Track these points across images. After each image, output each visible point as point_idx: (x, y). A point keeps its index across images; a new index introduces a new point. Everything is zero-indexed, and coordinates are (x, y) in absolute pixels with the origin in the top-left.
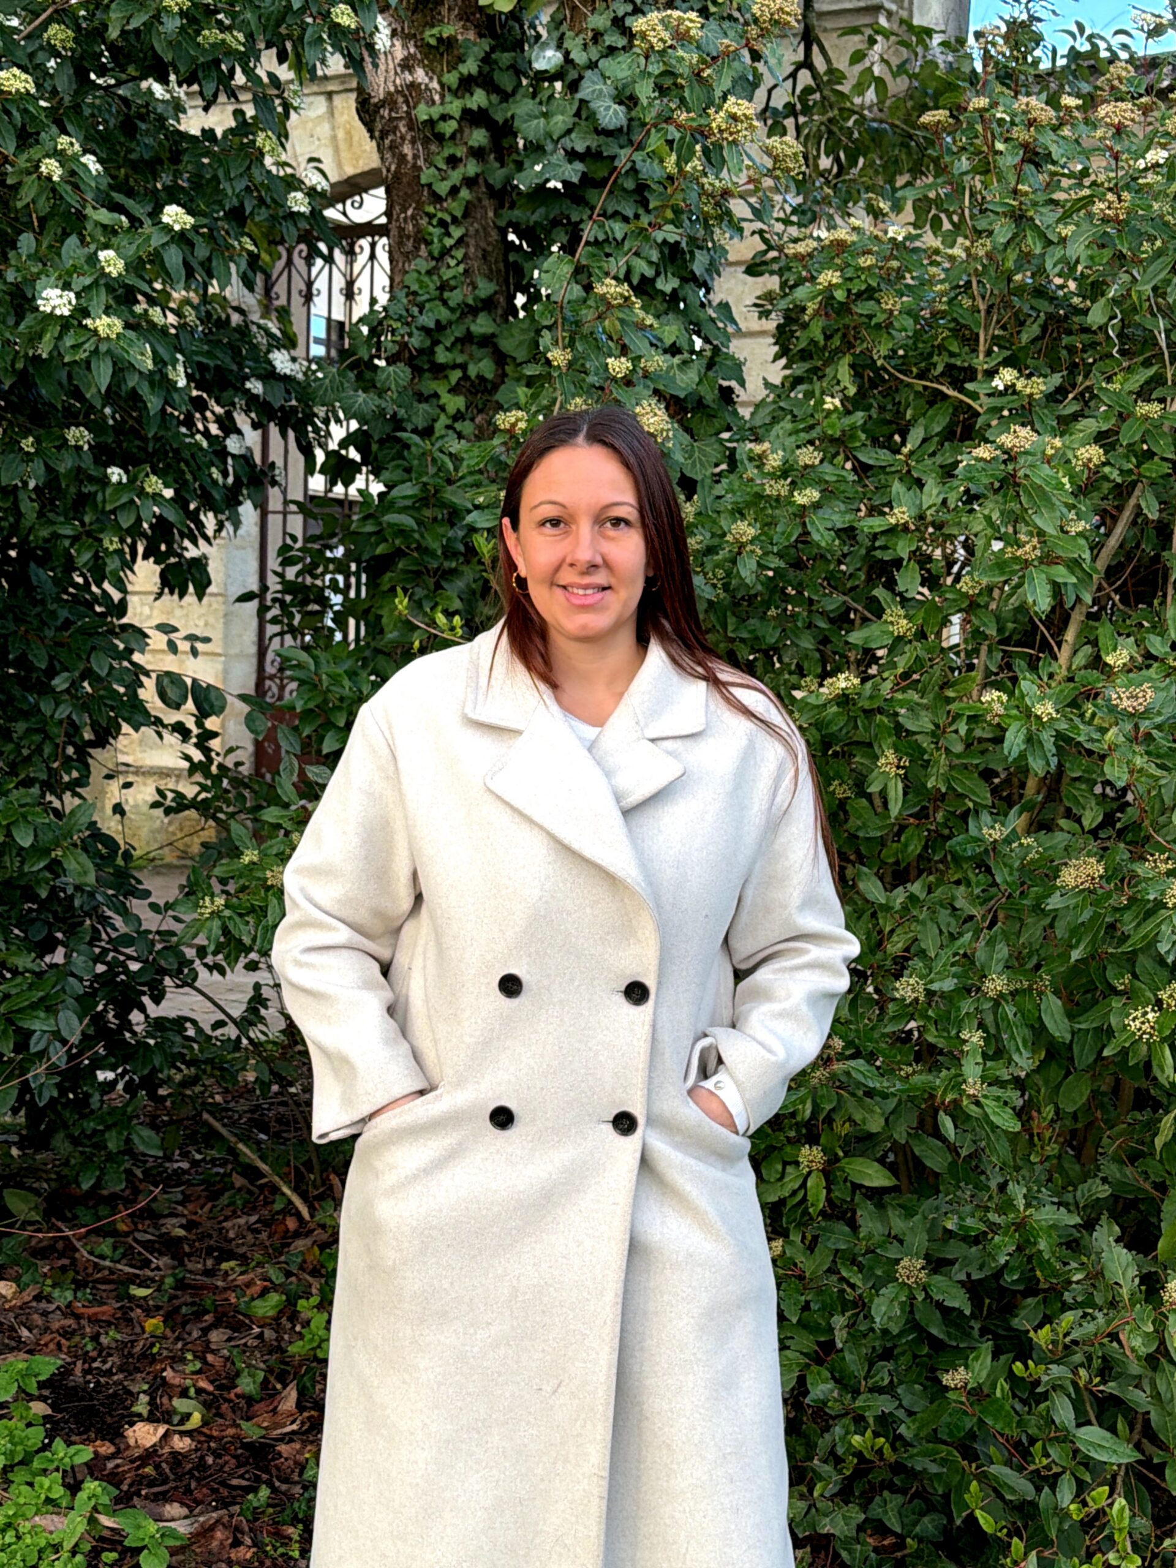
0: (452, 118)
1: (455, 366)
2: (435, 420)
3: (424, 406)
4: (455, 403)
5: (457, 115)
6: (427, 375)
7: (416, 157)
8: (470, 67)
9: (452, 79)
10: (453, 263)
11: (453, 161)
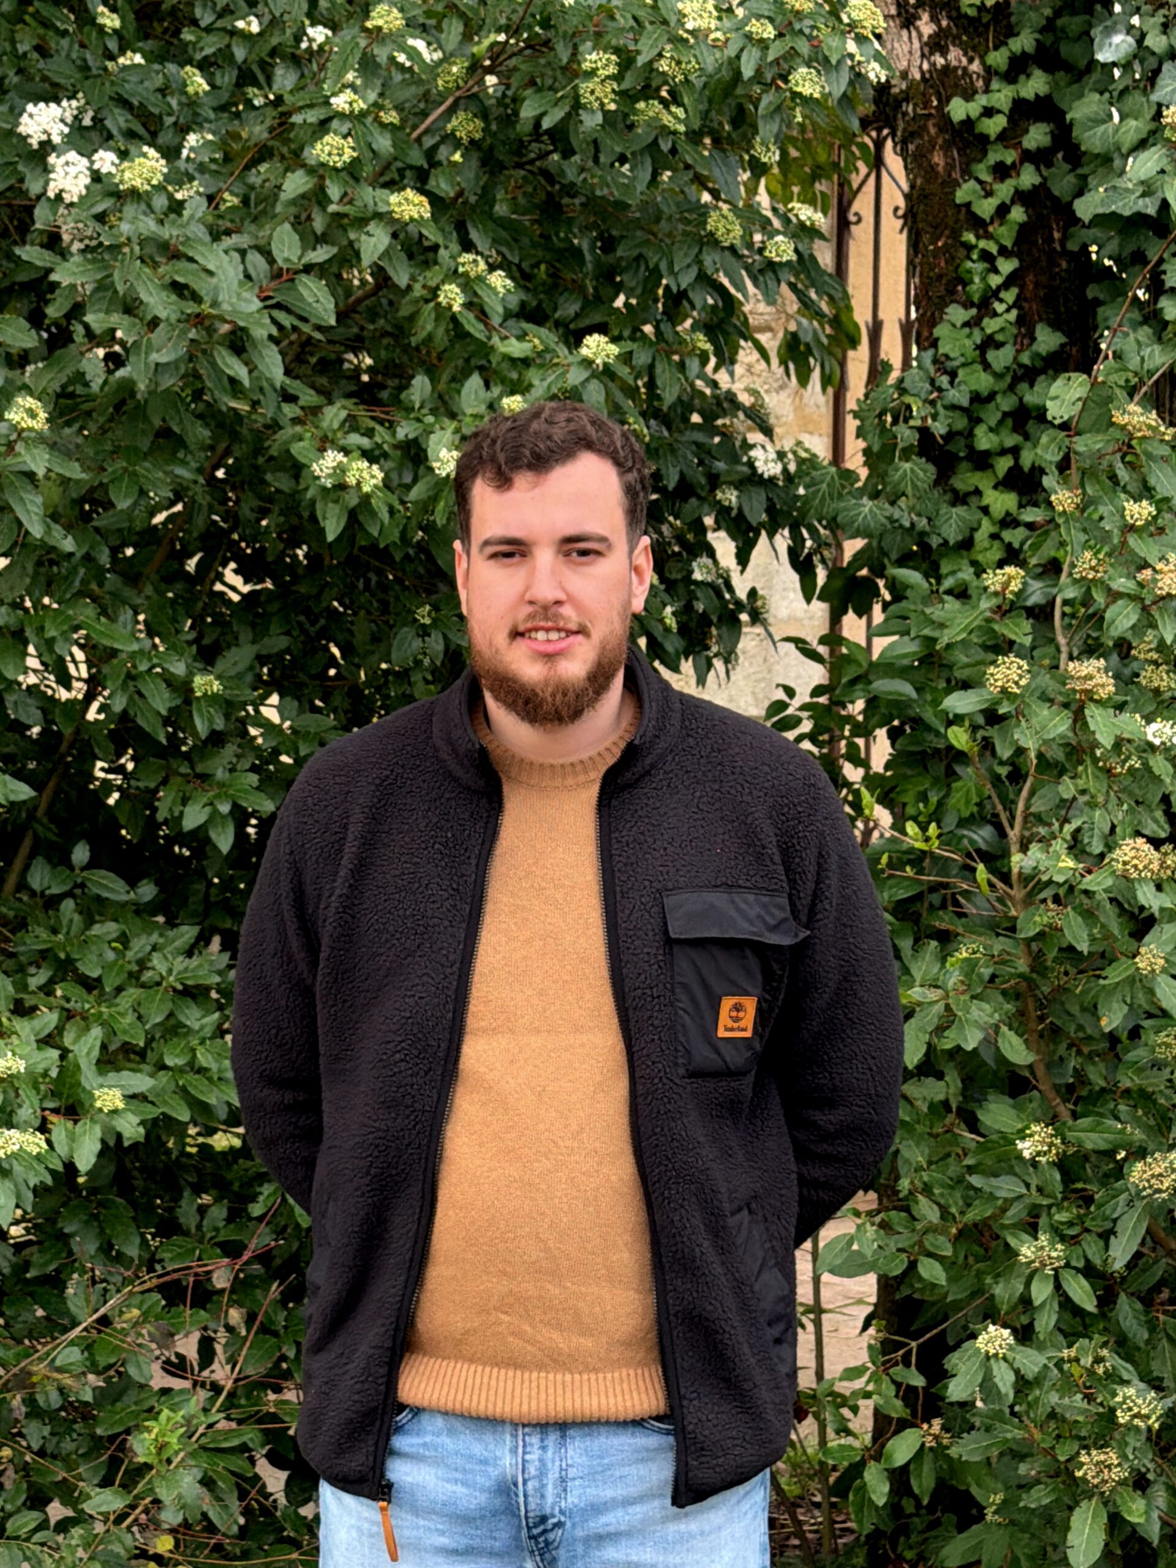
0: (999, 112)
1: (1003, 452)
2: (974, 530)
3: (960, 511)
4: (1002, 502)
5: (1006, 107)
6: (964, 465)
7: (950, 167)
8: (1024, 42)
9: (998, 58)
10: (1000, 308)
11: (1002, 171)
